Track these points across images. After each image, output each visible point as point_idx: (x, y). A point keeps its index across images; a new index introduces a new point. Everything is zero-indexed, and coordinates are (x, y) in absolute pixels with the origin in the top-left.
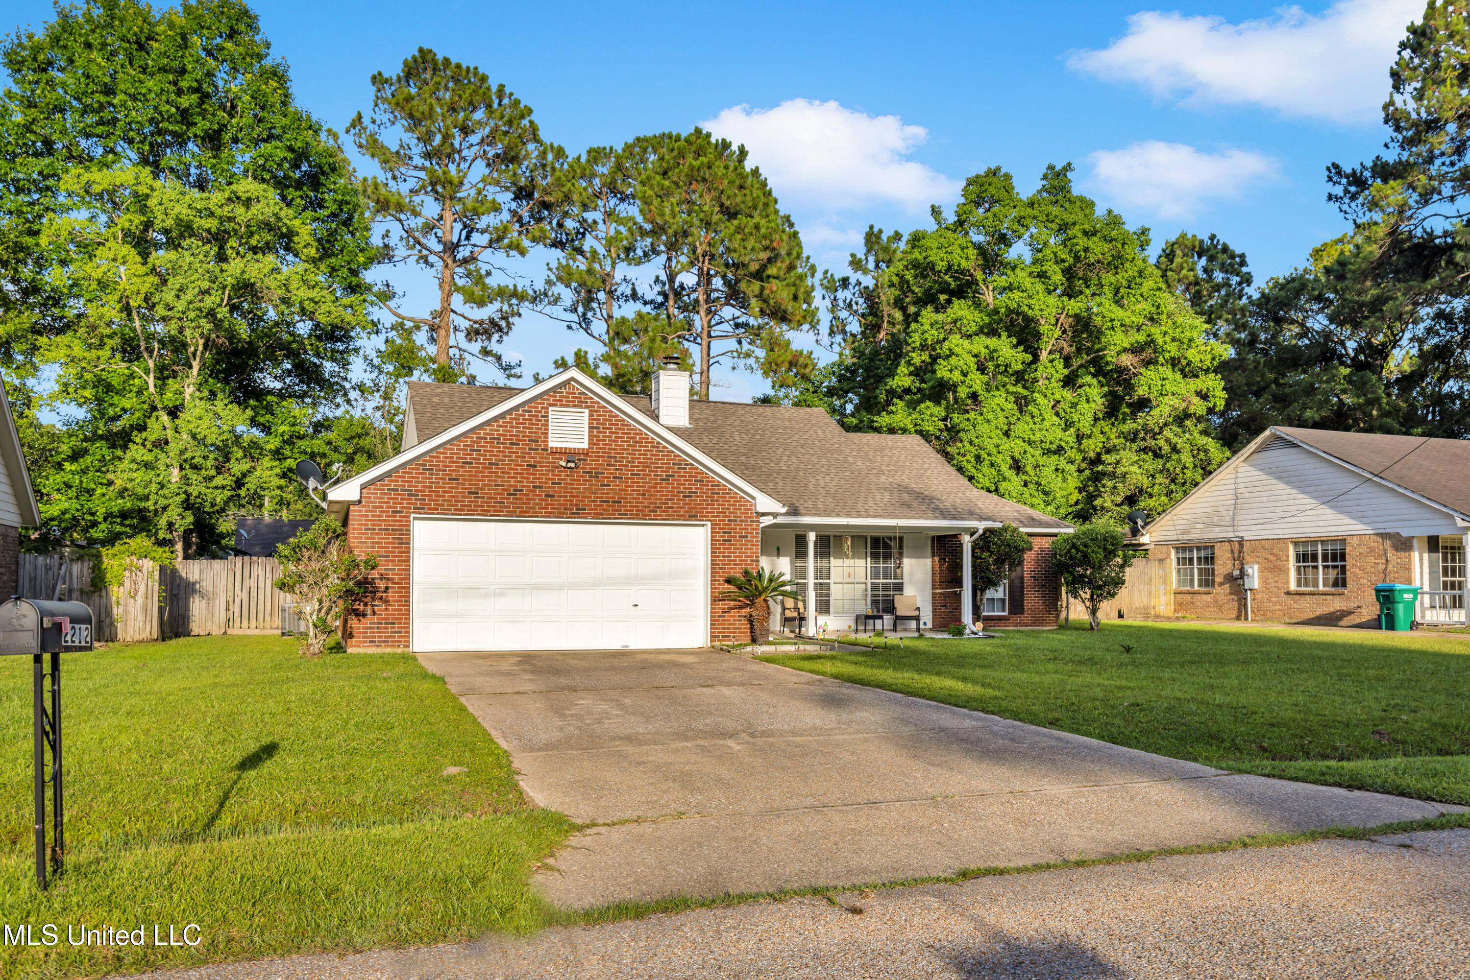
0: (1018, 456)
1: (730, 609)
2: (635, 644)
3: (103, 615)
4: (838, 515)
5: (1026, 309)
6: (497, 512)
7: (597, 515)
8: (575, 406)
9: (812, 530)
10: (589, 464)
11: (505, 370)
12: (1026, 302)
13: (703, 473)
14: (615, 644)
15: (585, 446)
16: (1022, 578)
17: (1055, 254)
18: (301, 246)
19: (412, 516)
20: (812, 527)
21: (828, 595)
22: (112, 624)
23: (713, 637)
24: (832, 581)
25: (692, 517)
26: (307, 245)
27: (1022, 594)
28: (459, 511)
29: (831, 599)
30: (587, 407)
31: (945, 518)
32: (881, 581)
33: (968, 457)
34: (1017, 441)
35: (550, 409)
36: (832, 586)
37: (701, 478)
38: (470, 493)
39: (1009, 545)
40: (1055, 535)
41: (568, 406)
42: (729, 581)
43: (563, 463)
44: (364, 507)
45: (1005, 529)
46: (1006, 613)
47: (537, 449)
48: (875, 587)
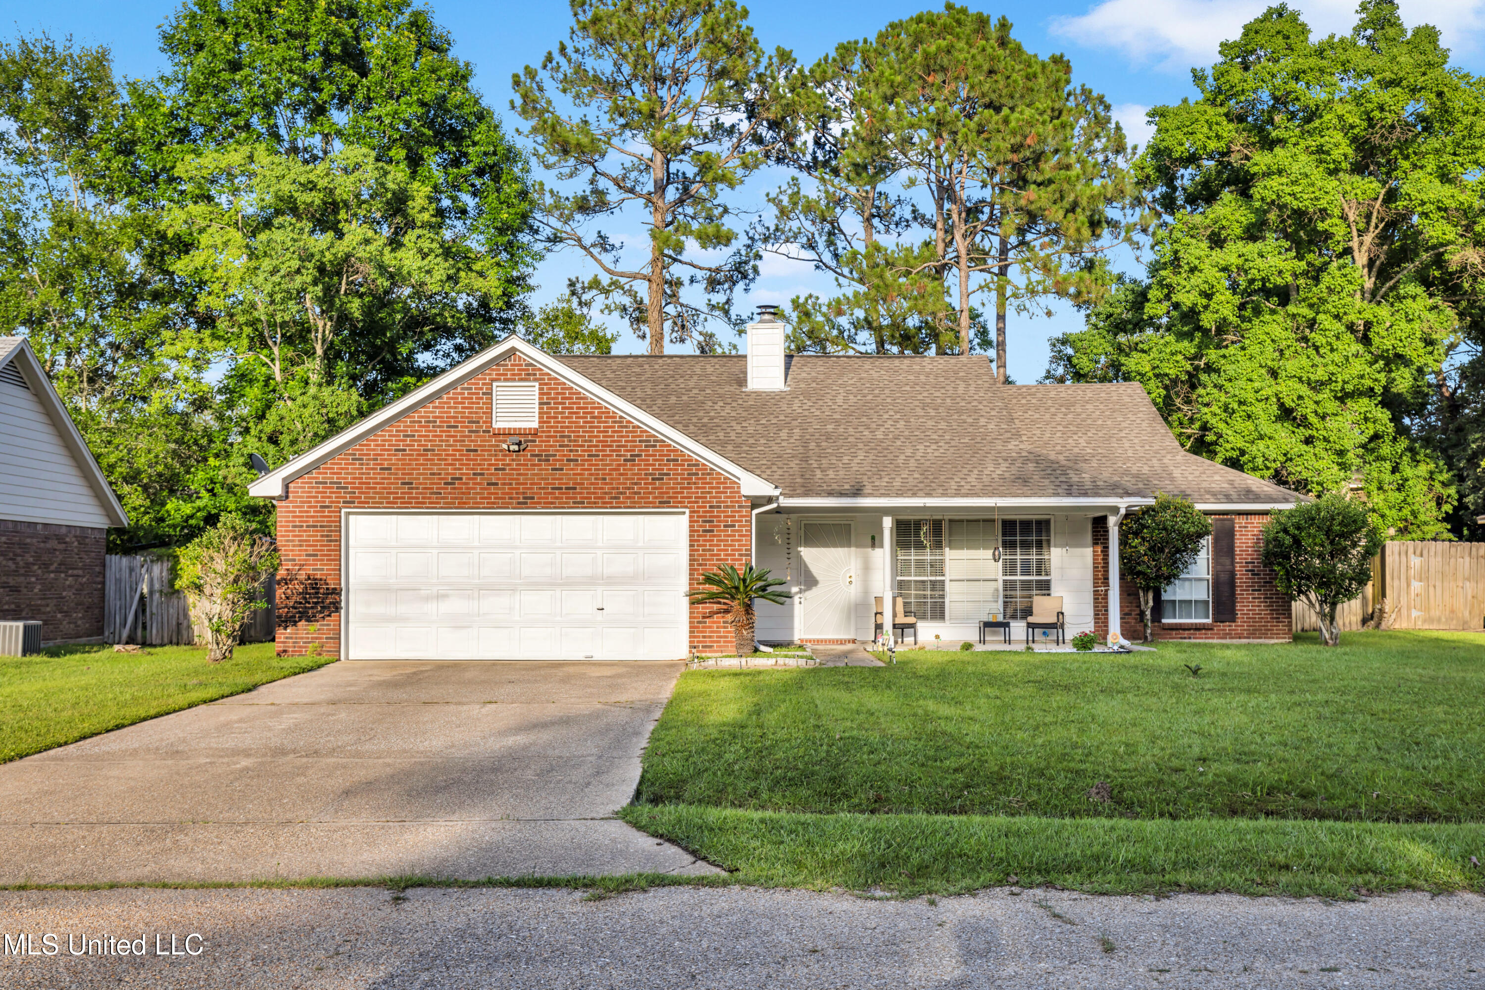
0: (1289, 403)
1: (712, 614)
2: (599, 655)
3: (181, 617)
4: (914, 495)
5: (1289, 199)
6: (434, 504)
7: (548, 505)
8: (521, 380)
9: (887, 514)
10: (537, 446)
11: (735, 325)
12: (1288, 190)
13: (677, 450)
14: (578, 655)
15: (535, 425)
16: (1232, 574)
17: (1340, 118)
18: (415, 211)
19: (343, 511)
20: (887, 511)
21: (943, 597)
22: (189, 627)
23: (692, 647)
24: (947, 578)
25: (664, 503)
26: (423, 209)
27: (1233, 594)
28: (391, 504)
29: (947, 600)
30: (535, 380)
31: (1069, 494)
32: (1019, 578)
33: (1214, 408)
34: (1290, 383)
35: (495, 384)
36: (947, 584)
37: (674, 456)
38: (403, 484)
39: (1165, 529)
40: (1265, 513)
41: (514, 380)
42: (709, 580)
43: (505, 446)
44: (291, 502)
45: (1164, 507)
46: (1209, 621)
47: (477, 432)
48: (1009, 586)
